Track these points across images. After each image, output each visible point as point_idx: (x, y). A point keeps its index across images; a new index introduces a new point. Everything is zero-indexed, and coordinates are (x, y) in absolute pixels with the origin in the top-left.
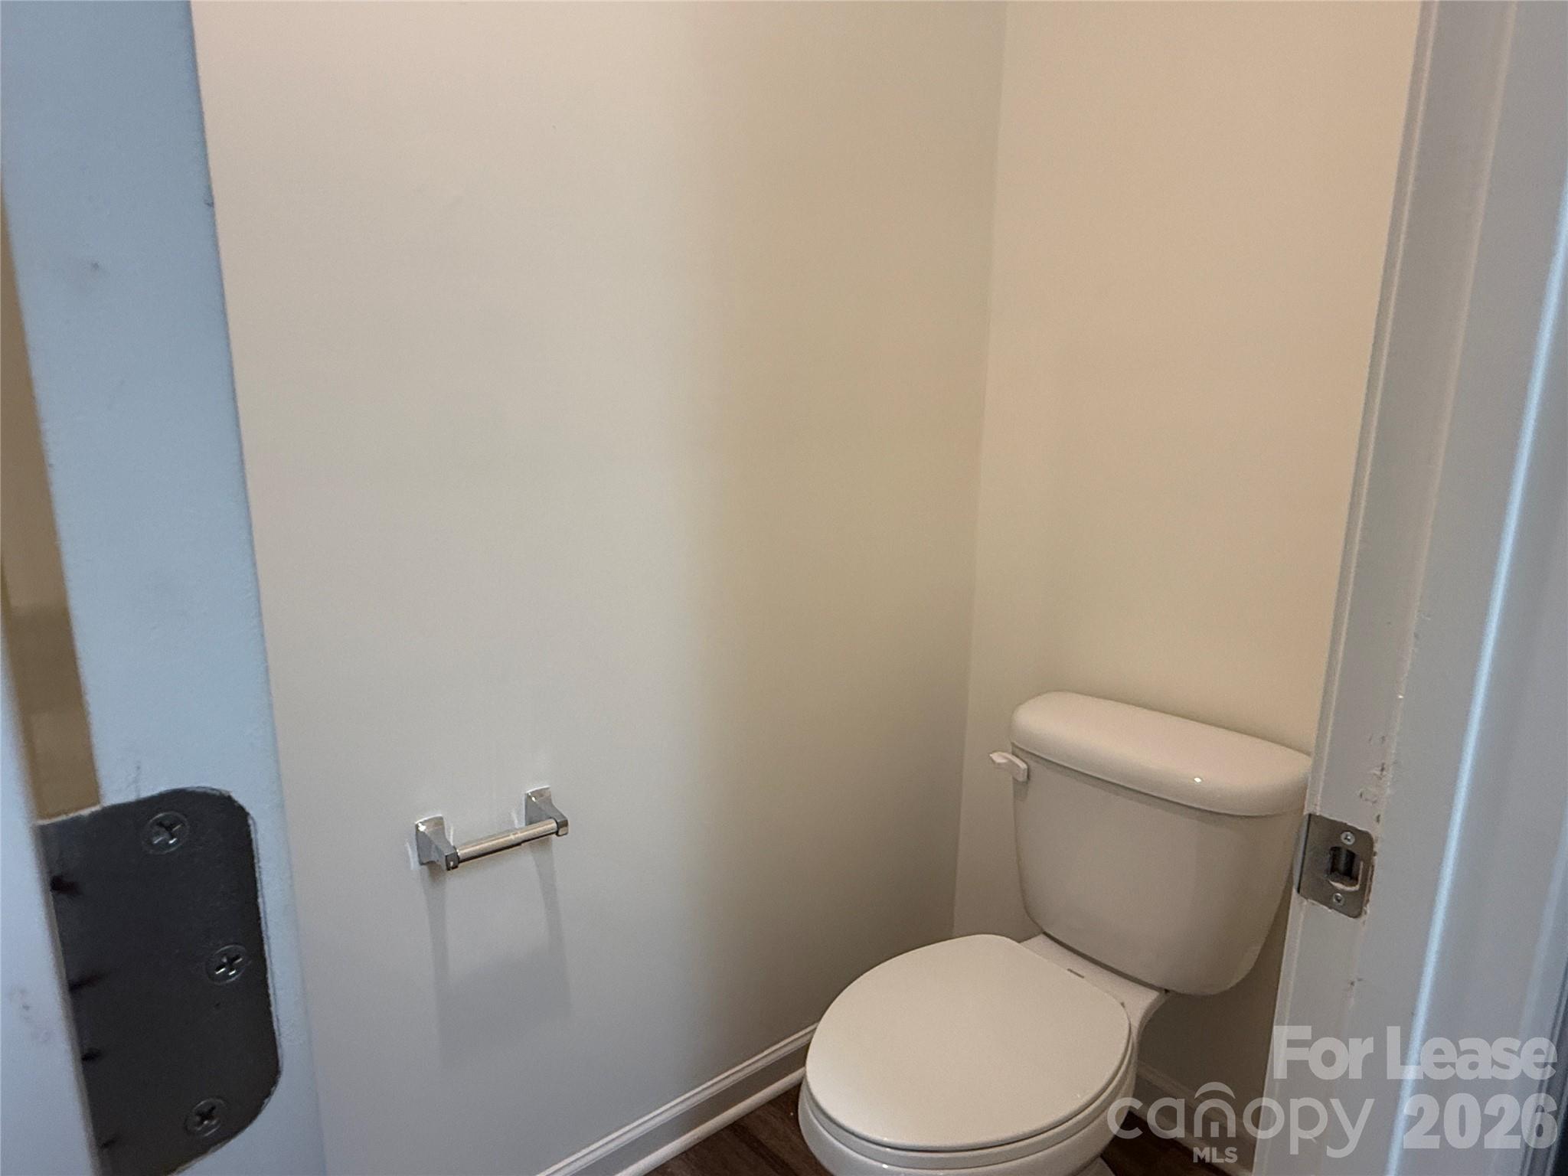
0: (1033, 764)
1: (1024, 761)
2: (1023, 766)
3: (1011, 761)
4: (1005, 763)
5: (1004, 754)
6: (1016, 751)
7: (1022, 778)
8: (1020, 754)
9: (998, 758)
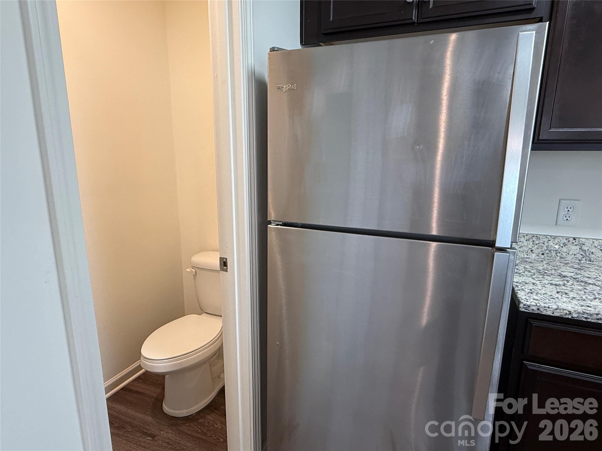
0: (196, 269)
1: (194, 269)
2: (194, 270)
3: (191, 270)
4: (190, 271)
5: (189, 269)
6: (193, 267)
7: (194, 273)
8: (194, 268)
9: (188, 270)
